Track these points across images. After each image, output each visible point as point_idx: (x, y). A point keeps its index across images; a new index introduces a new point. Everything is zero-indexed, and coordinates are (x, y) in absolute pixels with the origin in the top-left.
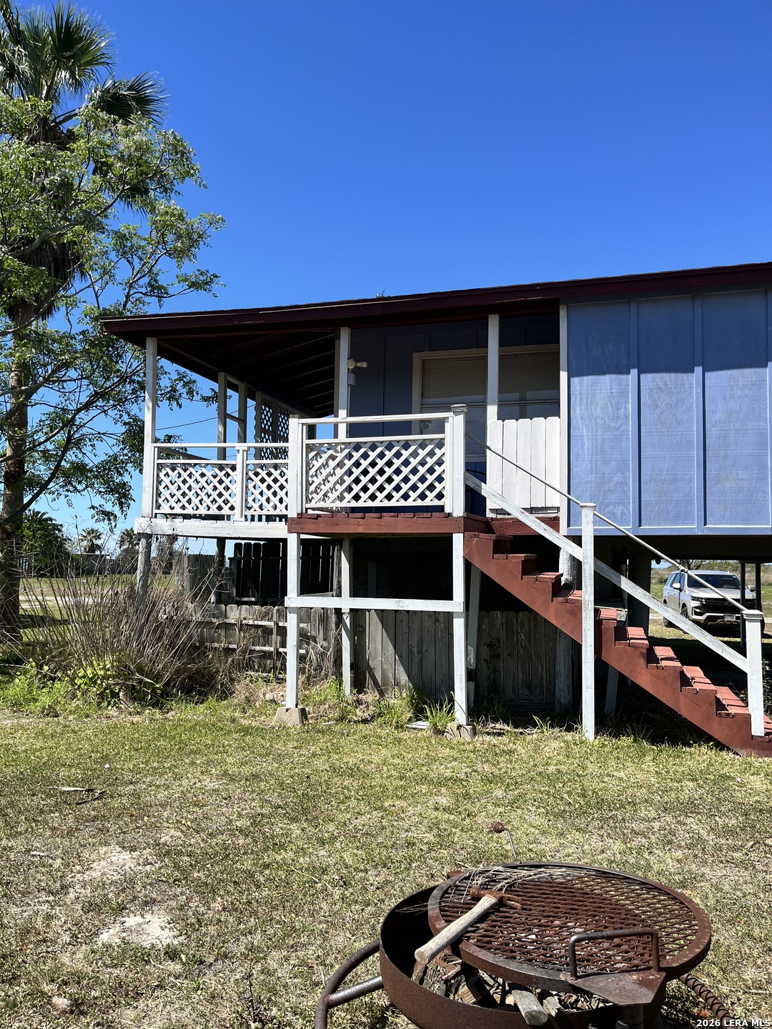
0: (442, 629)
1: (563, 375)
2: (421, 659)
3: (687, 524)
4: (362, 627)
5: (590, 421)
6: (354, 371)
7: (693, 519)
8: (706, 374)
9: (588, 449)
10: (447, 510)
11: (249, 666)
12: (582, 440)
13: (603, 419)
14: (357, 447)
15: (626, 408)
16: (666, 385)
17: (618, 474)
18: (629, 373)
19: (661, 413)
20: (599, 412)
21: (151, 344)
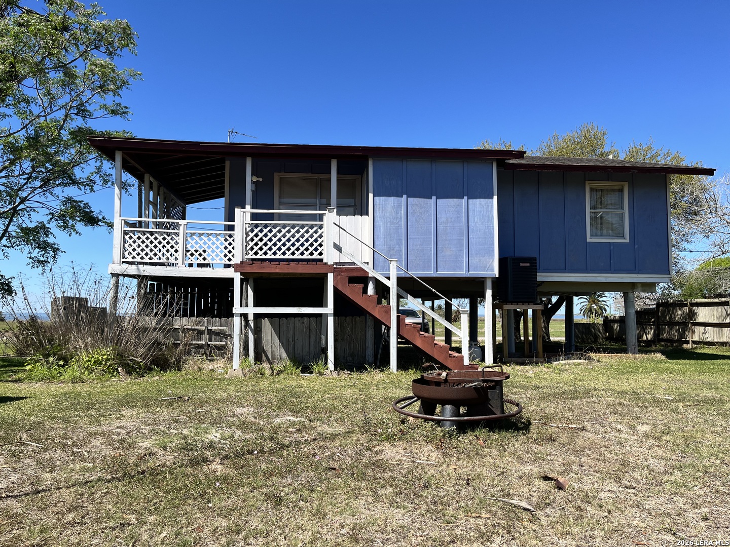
0: (306, 328)
1: (371, 195)
2: (294, 344)
3: (429, 271)
4: (259, 328)
5: (384, 219)
6: (255, 183)
7: (431, 269)
8: (437, 200)
9: (383, 233)
10: (325, 261)
11: (189, 353)
12: (380, 228)
13: (390, 218)
14: (257, 226)
15: (401, 214)
16: (420, 203)
17: (397, 246)
18: (402, 197)
19: (417, 217)
20: (388, 214)
21: (118, 156)
